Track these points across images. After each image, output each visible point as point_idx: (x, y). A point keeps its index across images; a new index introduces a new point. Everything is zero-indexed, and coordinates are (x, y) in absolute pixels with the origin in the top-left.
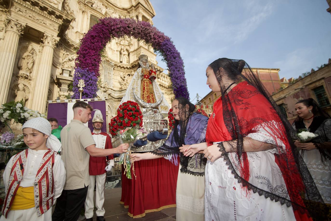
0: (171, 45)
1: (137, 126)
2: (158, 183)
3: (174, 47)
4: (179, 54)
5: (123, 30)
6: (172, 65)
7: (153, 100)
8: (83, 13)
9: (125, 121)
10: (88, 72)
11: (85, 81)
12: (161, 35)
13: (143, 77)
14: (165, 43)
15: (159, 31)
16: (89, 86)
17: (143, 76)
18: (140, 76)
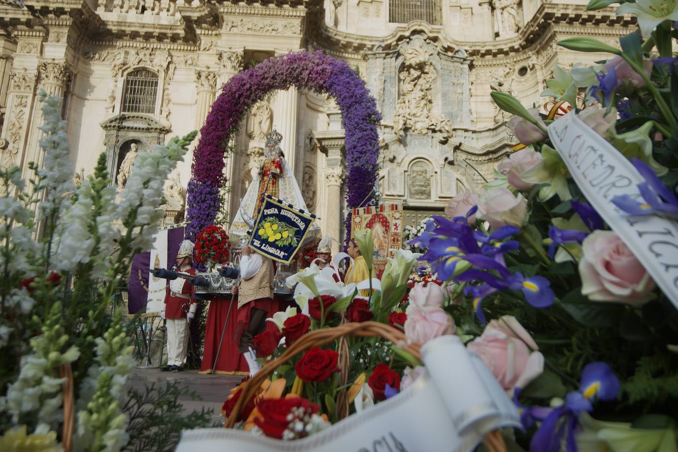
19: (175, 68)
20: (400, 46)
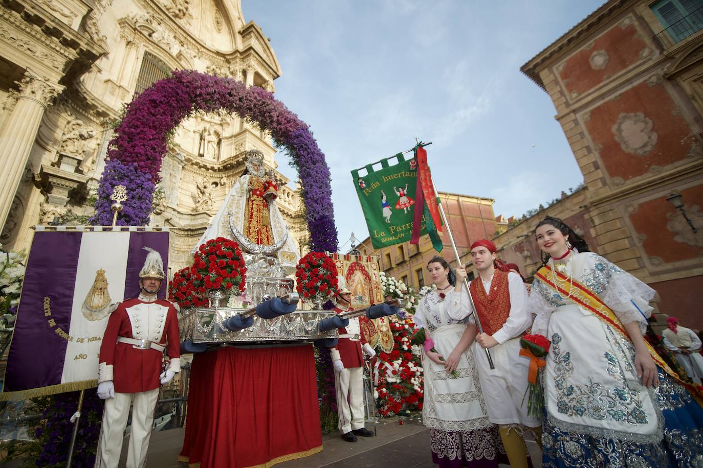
0: (309, 138)
1: (234, 289)
2: (268, 408)
3: (314, 142)
4: (322, 156)
5: (219, 99)
6: (309, 175)
7: (268, 239)
8: (127, 45)
9: (209, 277)
10: (136, 171)
11: (127, 189)
12: (292, 117)
13: (251, 193)
14: (297, 133)
15: (289, 109)
16: (134, 201)
17: (252, 191)
18: (245, 190)
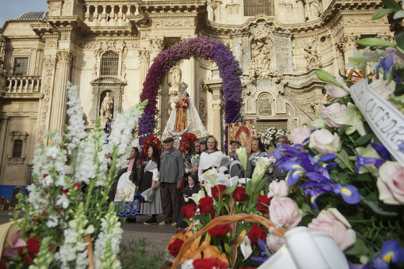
7: (184, 127)
19: (127, 50)
20: (251, 29)
